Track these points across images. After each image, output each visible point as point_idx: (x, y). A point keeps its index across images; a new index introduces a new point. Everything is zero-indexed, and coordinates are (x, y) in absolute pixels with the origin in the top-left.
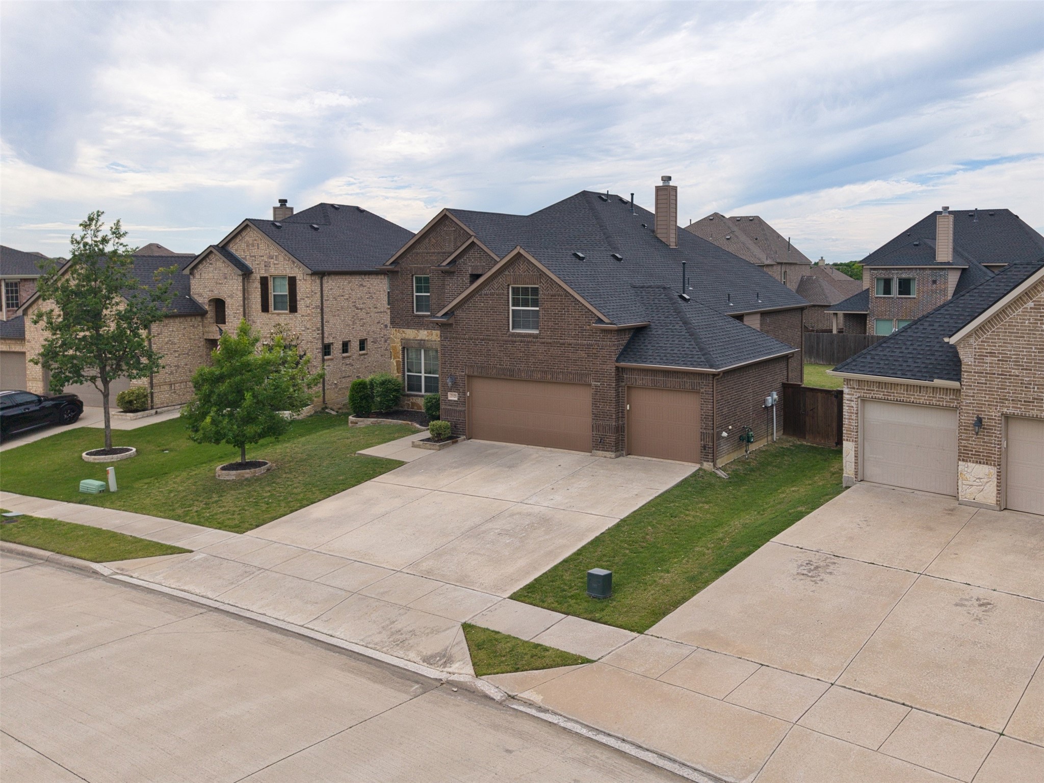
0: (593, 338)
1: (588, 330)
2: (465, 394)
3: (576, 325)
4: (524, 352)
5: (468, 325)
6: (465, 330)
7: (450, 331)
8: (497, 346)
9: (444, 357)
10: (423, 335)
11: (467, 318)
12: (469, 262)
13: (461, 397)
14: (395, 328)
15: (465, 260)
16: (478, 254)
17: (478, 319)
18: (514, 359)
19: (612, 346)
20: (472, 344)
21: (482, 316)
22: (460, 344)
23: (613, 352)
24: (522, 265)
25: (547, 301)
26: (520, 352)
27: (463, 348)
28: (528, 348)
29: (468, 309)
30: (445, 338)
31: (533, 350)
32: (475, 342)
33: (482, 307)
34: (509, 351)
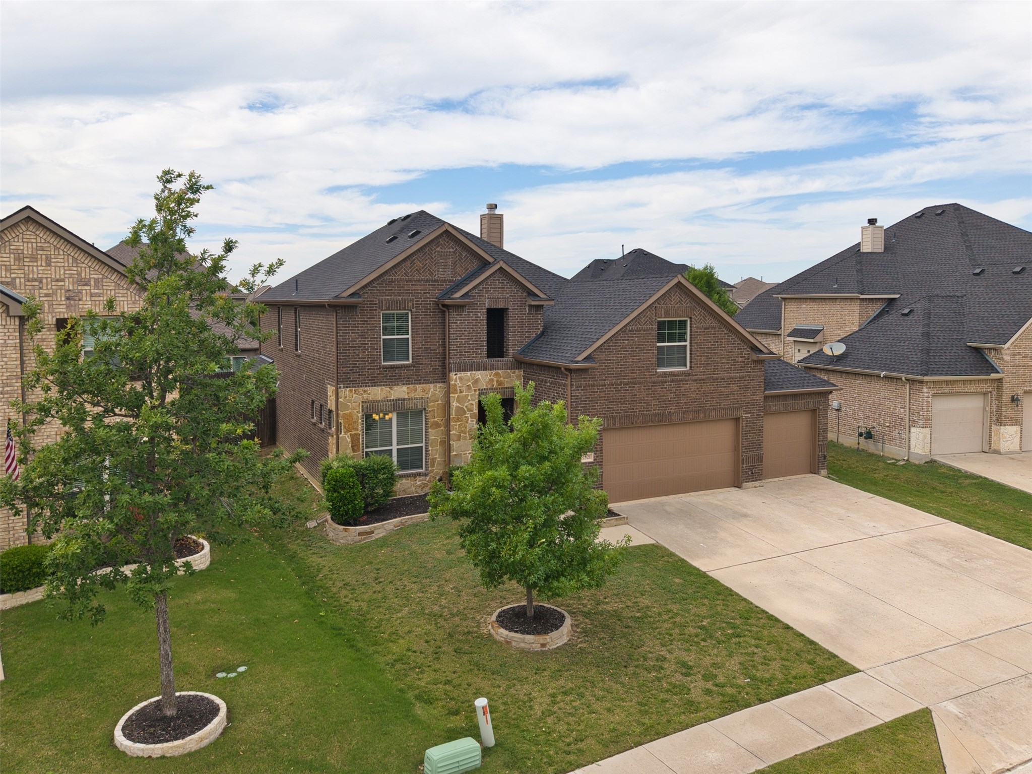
0: (745, 370)
1: (741, 362)
2: (601, 451)
3: (729, 358)
4: (675, 393)
5: (608, 369)
6: (605, 375)
7: (585, 378)
8: (644, 389)
9: (576, 410)
10: (400, 391)
11: (607, 360)
12: (487, 293)
13: (597, 457)
14: (350, 387)
15: (480, 290)
16: (499, 283)
17: (621, 360)
18: (663, 401)
19: (762, 376)
20: (613, 391)
21: (625, 357)
22: (597, 392)
23: (762, 382)
24: (674, 296)
25: (700, 335)
26: (671, 393)
27: (601, 397)
28: (679, 387)
29: (608, 349)
30: (577, 387)
31: (685, 389)
32: (617, 388)
33: (626, 345)
34: (658, 394)
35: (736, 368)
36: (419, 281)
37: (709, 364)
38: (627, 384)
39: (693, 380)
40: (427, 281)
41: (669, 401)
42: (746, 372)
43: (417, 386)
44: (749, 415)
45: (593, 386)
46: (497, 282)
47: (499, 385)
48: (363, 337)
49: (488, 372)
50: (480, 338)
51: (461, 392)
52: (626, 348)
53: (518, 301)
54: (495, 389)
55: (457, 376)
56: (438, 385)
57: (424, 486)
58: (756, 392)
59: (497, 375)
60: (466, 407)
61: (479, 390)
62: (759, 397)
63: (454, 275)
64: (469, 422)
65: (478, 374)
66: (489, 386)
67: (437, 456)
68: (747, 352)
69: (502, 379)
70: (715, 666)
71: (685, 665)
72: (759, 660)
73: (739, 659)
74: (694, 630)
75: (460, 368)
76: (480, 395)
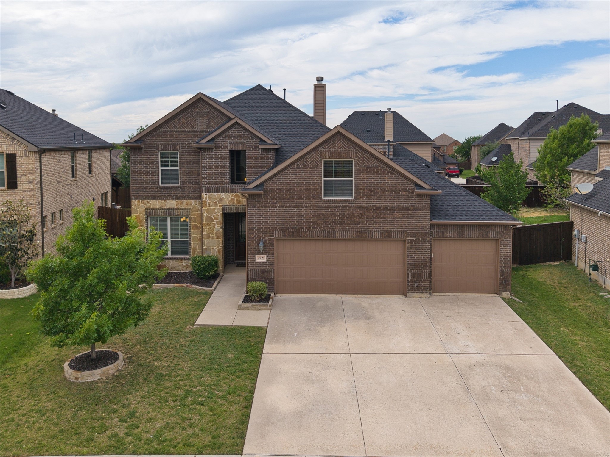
0: (409, 201)
1: (404, 195)
2: (273, 255)
3: (392, 191)
4: (339, 216)
5: (279, 195)
6: (275, 199)
7: (259, 201)
8: (310, 212)
9: (251, 224)
10: (171, 204)
11: (278, 189)
12: (229, 140)
13: (270, 258)
14: (138, 199)
15: (224, 138)
16: (238, 132)
17: (290, 189)
18: (328, 222)
19: (427, 208)
20: (283, 212)
21: (294, 187)
22: (269, 211)
23: (428, 212)
24: (337, 142)
25: (363, 172)
26: (335, 216)
27: (273, 216)
28: (343, 212)
29: (279, 181)
30: (252, 207)
31: (348, 214)
32: (287, 209)
33: (294, 178)
34: (323, 216)
35: (400, 199)
36: (184, 132)
37: (372, 195)
38: (295, 207)
39: (356, 207)
40: (190, 132)
41: (333, 222)
42: (410, 204)
43: (183, 201)
44: (414, 239)
45: (266, 207)
46: (237, 132)
47: (238, 203)
48: (146, 167)
49: (230, 194)
50: (224, 170)
51: (210, 206)
52: (294, 181)
53: (253, 145)
54: (235, 206)
55: (207, 195)
56: (198, 201)
57: (187, 266)
58: (421, 221)
59: (236, 196)
60: (214, 216)
61: (223, 205)
62: (425, 224)
63: (209, 127)
64: (216, 227)
65: (223, 195)
66: (231, 204)
67: (197, 248)
68: (410, 187)
69: (241, 199)
70: (149, 421)
71: (132, 415)
72: (185, 424)
73: (174, 420)
74: (181, 392)
75: (209, 190)
76: (223, 209)
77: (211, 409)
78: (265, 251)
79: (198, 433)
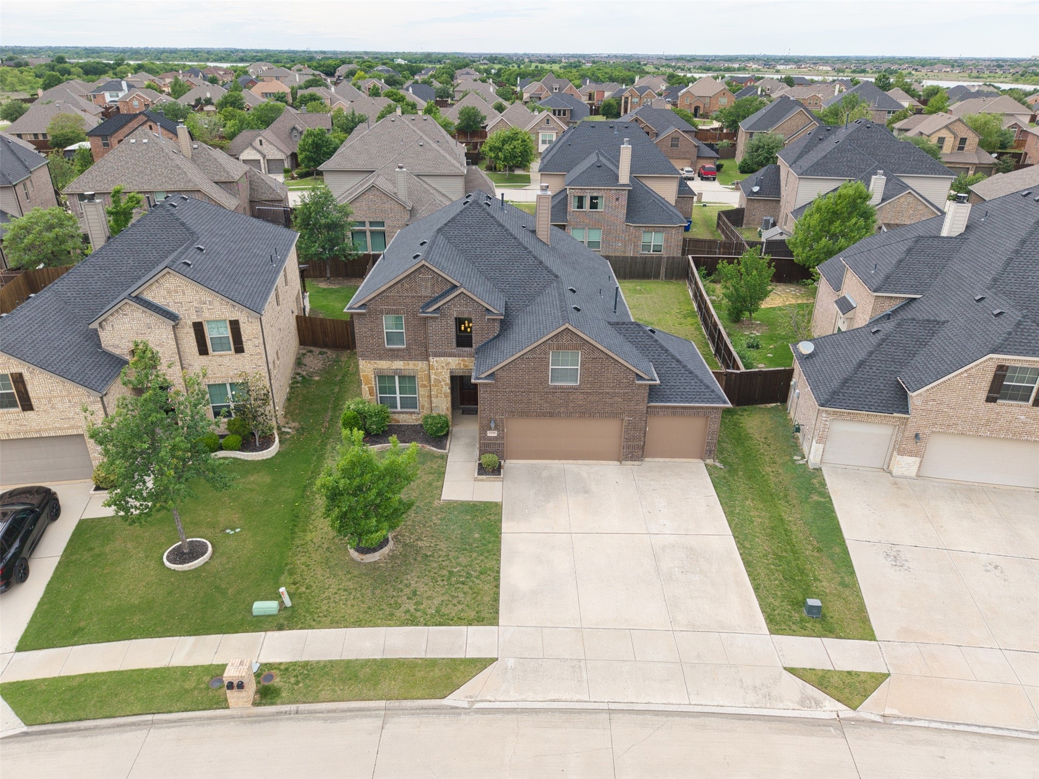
0: (629, 388)
1: (625, 383)
2: (503, 430)
3: (614, 379)
4: (564, 400)
5: (509, 380)
6: (506, 384)
7: (490, 387)
8: (538, 396)
9: (483, 405)
10: (398, 365)
11: (508, 375)
12: (456, 309)
13: (500, 433)
14: (365, 360)
15: (451, 305)
17: (519, 375)
18: (554, 405)
19: (646, 394)
20: (512, 396)
21: (523, 375)
22: (500, 396)
23: (646, 397)
24: (564, 336)
25: (587, 362)
26: (560, 400)
27: (503, 398)
28: (568, 396)
29: (509, 368)
30: (484, 392)
31: (573, 398)
32: (516, 392)
33: (523, 366)
34: (549, 399)
35: (621, 386)
36: (408, 297)
37: (596, 382)
38: (524, 391)
39: (580, 392)
40: (414, 297)
41: (559, 405)
42: (631, 390)
43: (410, 362)
44: (631, 418)
46: (463, 301)
47: (465, 367)
48: (371, 330)
49: (456, 358)
50: (451, 337)
51: (437, 369)
52: (523, 369)
53: (479, 314)
54: (462, 369)
55: (435, 360)
56: (425, 362)
57: (417, 420)
58: (639, 404)
59: (463, 360)
60: (441, 378)
61: (450, 369)
62: (642, 407)
63: (433, 293)
64: (444, 388)
65: (450, 359)
66: (458, 367)
67: (426, 404)
68: (631, 376)
69: (465, 363)
70: (429, 598)
71: (415, 593)
72: (455, 601)
73: (445, 598)
74: (445, 572)
75: (435, 355)
76: (451, 372)
77: (471, 588)
78: (496, 428)
79: (466, 608)
